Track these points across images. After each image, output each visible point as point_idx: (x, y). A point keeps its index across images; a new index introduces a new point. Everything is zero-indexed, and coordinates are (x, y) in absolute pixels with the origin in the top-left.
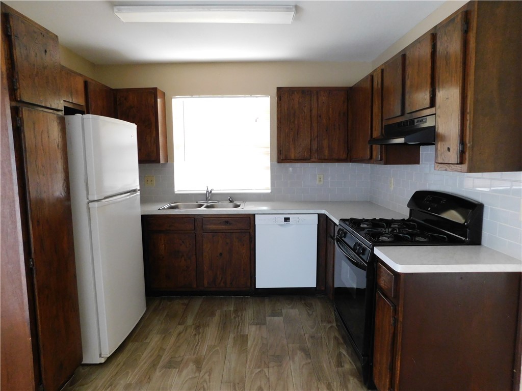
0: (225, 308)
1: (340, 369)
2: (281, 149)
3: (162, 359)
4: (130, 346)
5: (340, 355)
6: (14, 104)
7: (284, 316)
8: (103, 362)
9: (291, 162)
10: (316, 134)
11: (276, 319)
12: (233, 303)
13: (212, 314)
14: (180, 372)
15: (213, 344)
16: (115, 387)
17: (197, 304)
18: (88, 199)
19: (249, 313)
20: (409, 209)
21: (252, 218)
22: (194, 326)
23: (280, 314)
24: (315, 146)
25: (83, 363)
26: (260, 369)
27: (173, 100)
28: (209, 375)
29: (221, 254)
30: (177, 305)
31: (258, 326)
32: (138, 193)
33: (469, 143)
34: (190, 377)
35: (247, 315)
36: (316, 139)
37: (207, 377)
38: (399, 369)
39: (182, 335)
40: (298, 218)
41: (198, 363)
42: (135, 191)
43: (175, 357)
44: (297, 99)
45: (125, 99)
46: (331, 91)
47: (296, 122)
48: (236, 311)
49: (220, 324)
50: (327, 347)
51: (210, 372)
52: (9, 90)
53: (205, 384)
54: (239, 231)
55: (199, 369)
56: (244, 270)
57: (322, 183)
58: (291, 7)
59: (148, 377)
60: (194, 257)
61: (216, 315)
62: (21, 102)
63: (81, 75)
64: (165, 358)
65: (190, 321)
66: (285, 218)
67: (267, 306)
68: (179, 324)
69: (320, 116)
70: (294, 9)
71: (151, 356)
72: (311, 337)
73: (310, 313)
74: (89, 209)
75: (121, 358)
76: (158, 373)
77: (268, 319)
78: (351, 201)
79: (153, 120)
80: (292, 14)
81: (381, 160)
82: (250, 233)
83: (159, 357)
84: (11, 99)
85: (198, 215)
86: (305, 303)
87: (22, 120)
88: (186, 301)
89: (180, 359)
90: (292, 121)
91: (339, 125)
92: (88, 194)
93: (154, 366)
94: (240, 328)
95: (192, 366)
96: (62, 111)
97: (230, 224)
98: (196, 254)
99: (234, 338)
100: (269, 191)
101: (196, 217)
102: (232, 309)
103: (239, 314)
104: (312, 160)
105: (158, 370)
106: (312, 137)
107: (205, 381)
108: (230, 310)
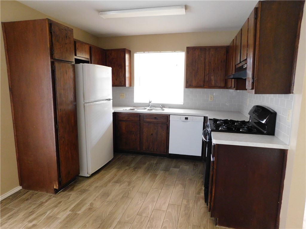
0: (152, 162)
1: (198, 195)
2: (188, 80)
3: (114, 179)
4: (102, 172)
5: (201, 189)
6: (52, 60)
7: (180, 168)
8: (89, 176)
9: (193, 88)
10: (207, 73)
11: (175, 169)
12: (156, 160)
13: (145, 163)
14: (121, 185)
15: (140, 176)
16: (91, 186)
17: (139, 158)
18: (84, 102)
19: (163, 165)
20: (249, 116)
21: (168, 116)
22: (133, 168)
23: (179, 168)
24: (207, 79)
25: (79, 175)
26: (157, 189)
27: (135, 54)
28: (133, 188)
29: (152, 134)
30: (129, 157)
31: (165, 171)
32: (111, 101)
33: (256, 78)
34: (124, 187)
35: (162, 166)
36: (208, 75)
37: (131, 189)
38: (214, 192)
39: (127, 171)
40: (193, 118)
41: (129, 183)
42: (110, 100)
43: (120, 179)
44: (197, 53)
45: (111, 55)
46: (217, 49)
47: (196, 66)
48: (157, 164)
49: (146, 168)
50: (196, 185)
51: (133, 187)
52: (50, 54)
53: (129, 192)
54: (161, 123)
55: (129, 184)
56: (163, 144)
57: (212, 100)
58: (183, 6)
59: (106, 185)
60: (139, 135)
61: (146, 164)
62: (55, 59)
63: (88, 44)
64: (116, 179)
65: (133, 165)
66: (186, 118)
67: (173, 163)
68: (127, 166)
69: (210, 63)
70: (184, 7)
71: (110, 177)
72: (190, 180)
73: (195, 169)
74: (84, 106)
75: (97, 176)
76: (111, 184)
77: (171, 169)
78: (228, 111)
79: (123, 65)
80: (184, 9)
81: (234, 87)
82: (167, 125)
83: (113, 178)
84: (51, 58)
85: (142, 114)
86: (194, 164)
87: (55, 67)
88: (134, 156)
89: (122, 180)
90: (194, 65)
91: (221, 68)
92: (84, 100)
93: (110, 181)
94: (155, 171)
95: (126, 183)
96: (73, 62)
97: (157, 119)
98: (140, 133)
99: (151, 175)
100: (182, 103)
101: (141, 114)
102: (155, 162)
103: (158, 165)
104: (205, 87)
105: (111, 183)
106: (205, 74)
107: (130, 190)
108: (154, 163)
